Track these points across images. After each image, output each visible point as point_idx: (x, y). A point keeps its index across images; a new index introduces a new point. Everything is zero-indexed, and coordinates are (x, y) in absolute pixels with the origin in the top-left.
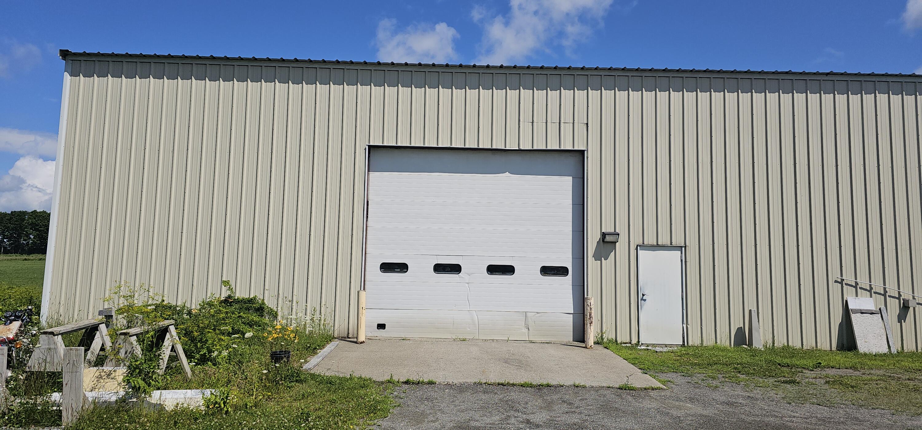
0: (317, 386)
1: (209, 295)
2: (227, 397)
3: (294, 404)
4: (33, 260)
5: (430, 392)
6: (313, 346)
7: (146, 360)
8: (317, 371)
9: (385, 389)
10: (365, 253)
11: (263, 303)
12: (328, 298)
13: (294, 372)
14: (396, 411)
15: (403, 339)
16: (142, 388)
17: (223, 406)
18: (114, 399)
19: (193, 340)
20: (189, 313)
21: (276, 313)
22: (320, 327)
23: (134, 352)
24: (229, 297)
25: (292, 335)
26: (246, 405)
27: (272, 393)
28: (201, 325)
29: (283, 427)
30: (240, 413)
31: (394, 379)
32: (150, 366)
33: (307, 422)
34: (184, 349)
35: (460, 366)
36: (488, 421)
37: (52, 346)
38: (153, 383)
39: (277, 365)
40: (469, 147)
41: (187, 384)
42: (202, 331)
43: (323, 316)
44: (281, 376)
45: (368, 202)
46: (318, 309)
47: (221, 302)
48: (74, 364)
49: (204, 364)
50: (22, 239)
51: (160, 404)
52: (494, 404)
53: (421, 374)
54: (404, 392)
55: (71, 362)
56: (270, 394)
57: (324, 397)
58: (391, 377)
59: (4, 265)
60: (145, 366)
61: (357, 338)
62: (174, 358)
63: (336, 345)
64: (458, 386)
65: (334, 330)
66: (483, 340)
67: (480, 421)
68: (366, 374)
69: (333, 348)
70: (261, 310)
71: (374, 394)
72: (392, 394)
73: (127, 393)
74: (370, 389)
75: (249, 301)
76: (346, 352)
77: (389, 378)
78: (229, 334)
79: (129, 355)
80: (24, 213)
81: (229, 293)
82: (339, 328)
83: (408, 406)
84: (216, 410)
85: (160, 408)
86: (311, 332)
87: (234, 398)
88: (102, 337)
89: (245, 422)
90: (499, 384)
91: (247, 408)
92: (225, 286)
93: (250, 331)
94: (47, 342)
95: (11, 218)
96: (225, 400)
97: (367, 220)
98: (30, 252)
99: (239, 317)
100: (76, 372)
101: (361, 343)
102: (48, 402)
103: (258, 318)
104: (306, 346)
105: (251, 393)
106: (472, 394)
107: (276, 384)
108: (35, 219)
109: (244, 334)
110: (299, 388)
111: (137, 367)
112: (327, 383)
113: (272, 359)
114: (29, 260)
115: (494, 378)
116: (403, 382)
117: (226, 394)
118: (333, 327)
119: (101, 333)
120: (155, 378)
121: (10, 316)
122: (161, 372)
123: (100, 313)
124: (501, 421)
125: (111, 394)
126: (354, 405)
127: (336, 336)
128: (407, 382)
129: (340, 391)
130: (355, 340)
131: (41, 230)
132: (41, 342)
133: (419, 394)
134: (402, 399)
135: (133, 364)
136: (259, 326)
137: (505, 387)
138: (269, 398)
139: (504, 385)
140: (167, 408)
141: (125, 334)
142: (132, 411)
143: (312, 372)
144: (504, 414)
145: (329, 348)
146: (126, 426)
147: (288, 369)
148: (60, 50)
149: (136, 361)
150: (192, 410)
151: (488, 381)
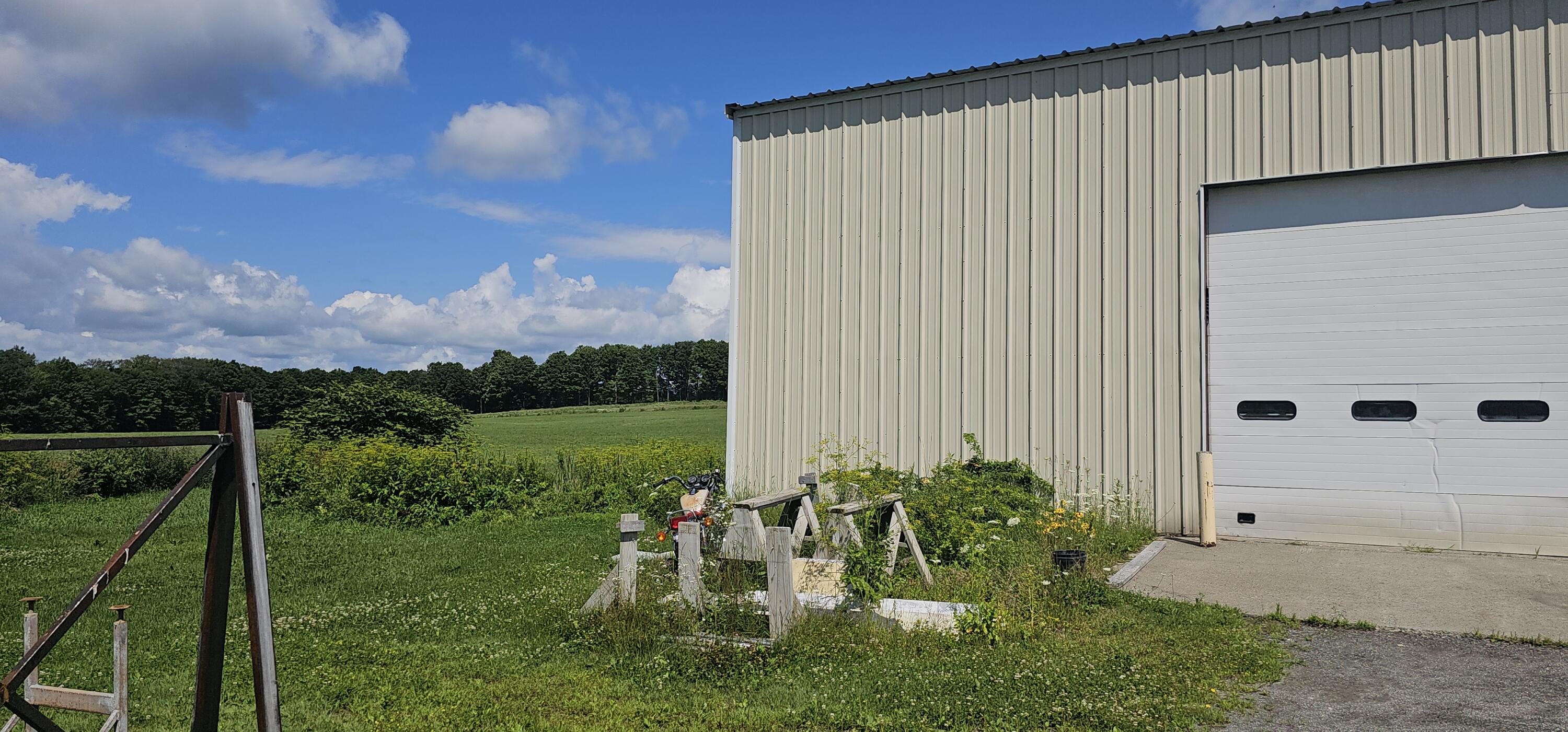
0: (1136, 615)
1: (944, 458)
2: (991, 618)
3: (1101, 641)
4: (703, 408)
5: (1362, 643)
6: (1123, 546)
7: (869, 551)
8: (1133, 588)
9: (1268, 631)
10: (1207, 385)
11: (1030, 472)
12: (1140, 464)
13: (1095, 586)
14: (1295, 672)
15: (1293, 544)
16: (867, 592)
17: (986, 631)
18: (831, 605)
19: (928, 525)
20: (919, 484)
21: (1052, 487)
22: (1129, 514)
23: (852, 539)
24: (975, 460)
25: (1085, 526)
26: (1023, 634)
27: (1060, 619)
28: (940, 503)
29: (1088, 676)
30: (1014, 646)
31: (1283, 613)
32: (875, 561)
33: (1128, 673)
34: (917, 538)
35: (1425, 600)
36: (1506, 712)
37: (749, 525)
38: (881, 587)
39: (1066, 573)
40: (1425, 162)
41: (928, 594)
42: (940, 511)
43: (1134, 495)
44: (1073, 592)
45: (1207, 290)
46: (1124, 482)
47: (963, 468)
48: (780, 551)
49: (947, 564)
50: (689, 381)
51: (894, 619)
52: (1516, 679)
53: (1340, 609)
54: (1307, 640)
55: (776, 548)
56: (1057, 619)
57: (1152, 633)
58: (1278, 610)
59: (672, 417)
60: (868, 560)
61: (1200, 537)
62: (905, 552)
63: (1161, 547)
64: (1425, 638)
65: (1155, 520)
66: (1475, 553)
67: (1485, 710)
68: (1227, 600)
69: (1156, 551)
70: (1027, 482)
71: (1246, 638)
72: (1282, 640)
73: (847, 598)
74: (1237, 627)
75: (1006, 468)
76: (1182, 561)
77: (1273, 611)
78: (983, 519)
79: (846, 543)
80: (690, 344)
81: (974, 453)
82: (1165, 516)
83: (1319, 665)
84: (977, 638)
85: (894, 625)
86: (1116, 522)
87: (1002, 620)
88: (807, 515)
89: (1024, 661)
90: (1523, 642)
91: (1023, 639)
92: (968, 443)
93: (1014, 516)
94: (741, 520)
95: (676, 352)
96: (989, 622)
97: (1207, 324)
98: (699, 398)
99: (994, 492)
100: (783, 562)
101: (1209, 546)
102: (751, 603)
103: (1025, 494)
104: (1110, 545)
105: (1027, 615)
106: (1460, 656)
107: (1066, 604)
108: (702, 351)
109: (1005, 521)
110: (1105, 615)
111: (858, 562)
112: (1154, 610)
113: (1056, 562)
114: (699, 408)
115: (1506, 629)
116: (1302, 621)
117: (990, 614)
118: (1153, 516)
119: (805, 508)
120: (884, 579)
121: (695, 483)
122: (890, 571)
123: (801, 480)
124: (1536, 714)
125: (827, 599)
126: (1210, 653)
127: (1159, 530)
128: (1311, 622)
129: (1180, 626)
130: (1197, 540)
131: (710, 367)
132: (735, 519)
133: (1340, 645)
134: (1305, 651)
135: (852, 556)
136: (1027, 508)
137: (1539, 648)
138: (1057, 627)
139: (1537, 645)
140: (904, 627)
141: (838, 511)
142: (857, 625)
143: (1126, 589)
144: (1543, 702)
145: (1149, 551)
146: (852, 647)
147: (1084, 581)
148: (726, 105)
149: (856, 552)
150: (941, 634)
151: (1496, 633)
